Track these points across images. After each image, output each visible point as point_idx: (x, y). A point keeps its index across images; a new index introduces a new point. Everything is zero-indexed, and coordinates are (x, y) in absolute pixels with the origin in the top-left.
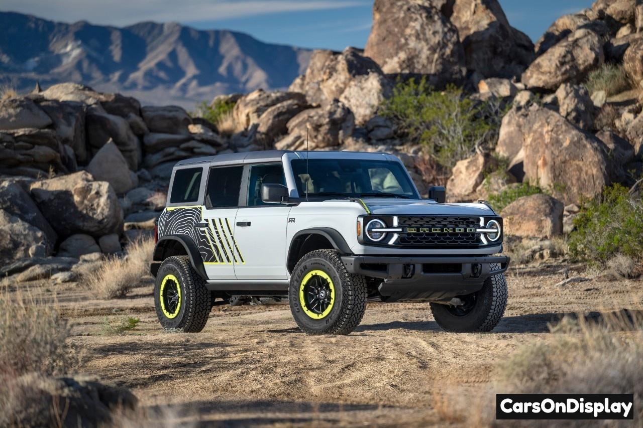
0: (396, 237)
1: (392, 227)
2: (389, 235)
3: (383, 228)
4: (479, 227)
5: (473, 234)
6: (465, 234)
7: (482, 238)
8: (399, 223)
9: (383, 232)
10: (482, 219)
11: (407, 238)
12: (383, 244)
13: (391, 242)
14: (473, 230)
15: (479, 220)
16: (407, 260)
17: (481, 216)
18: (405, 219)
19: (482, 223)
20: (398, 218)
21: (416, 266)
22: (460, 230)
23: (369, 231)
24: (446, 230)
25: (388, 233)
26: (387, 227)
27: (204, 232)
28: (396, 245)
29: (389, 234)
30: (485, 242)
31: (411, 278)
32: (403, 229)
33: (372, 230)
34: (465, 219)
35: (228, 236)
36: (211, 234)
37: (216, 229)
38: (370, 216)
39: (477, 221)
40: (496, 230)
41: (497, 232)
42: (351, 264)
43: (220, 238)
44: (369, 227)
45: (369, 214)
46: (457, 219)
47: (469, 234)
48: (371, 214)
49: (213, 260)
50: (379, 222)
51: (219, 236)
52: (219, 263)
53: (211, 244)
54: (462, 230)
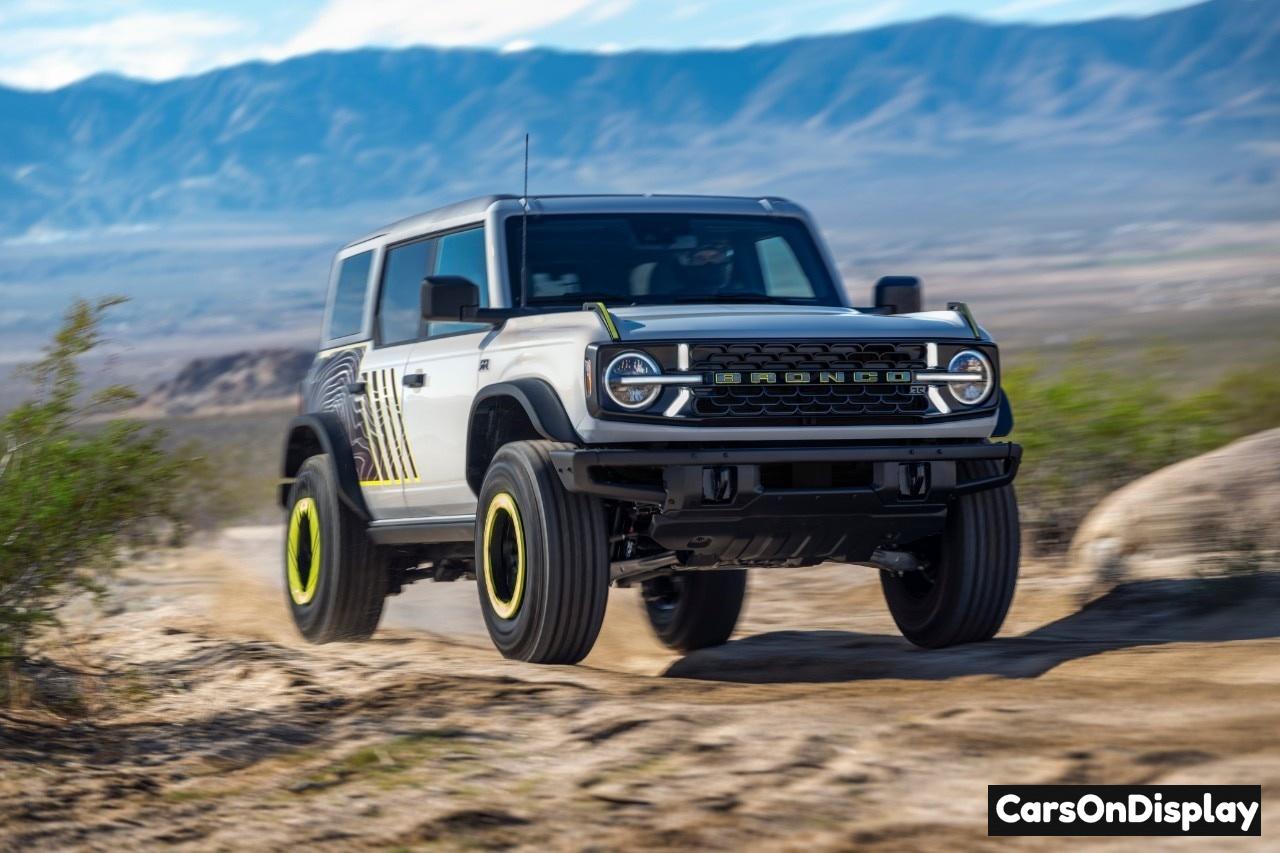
0: (684, 396)
1: (675, 371)
2: (668, 393)
3: (654, 375)
4: (924, 369)
5: (906, 388)
6: (882, 386)
7: (934, 394)
8: (692, 361)
9: (654, 385)
10: (932, 349)
11: (716, 400)
12: (652, 415)
13: (672, 411)
14: (905, 377)
15: (924, 352)
16: (716, 457)
17: (931, 340)
18: (710, 352)
19: (932, 360)
20: (691, 348)
21: (741, 470)
22: (867, 377)
23: (616, 377)
24: (824, 379)
25: (664, 386)
26: (664, 373)
27: (359, 405)
28: (687, 418)
29: (667, 388)
30: (943, 408)
31: (728, 501)
32: (704, 377)
33: (620, 381)
34: (880, 349)
35: (394, 413)
36: (369, 410)
37: (377, 396)
38: (619, 345)
39: (918, 353)
40: (978, 377)
41: (982, 382)
42: (569, 469)
43: (381, 420)
44: (612, 372)
45: (614, 340)
46: (858, 349)
47: (892, 388)
48: (619, 340)
49: (373, 476)
50: (641, 360)
51: (380, 413)
52: (381, 482)
53: (369, 434)
54: (873, 377)
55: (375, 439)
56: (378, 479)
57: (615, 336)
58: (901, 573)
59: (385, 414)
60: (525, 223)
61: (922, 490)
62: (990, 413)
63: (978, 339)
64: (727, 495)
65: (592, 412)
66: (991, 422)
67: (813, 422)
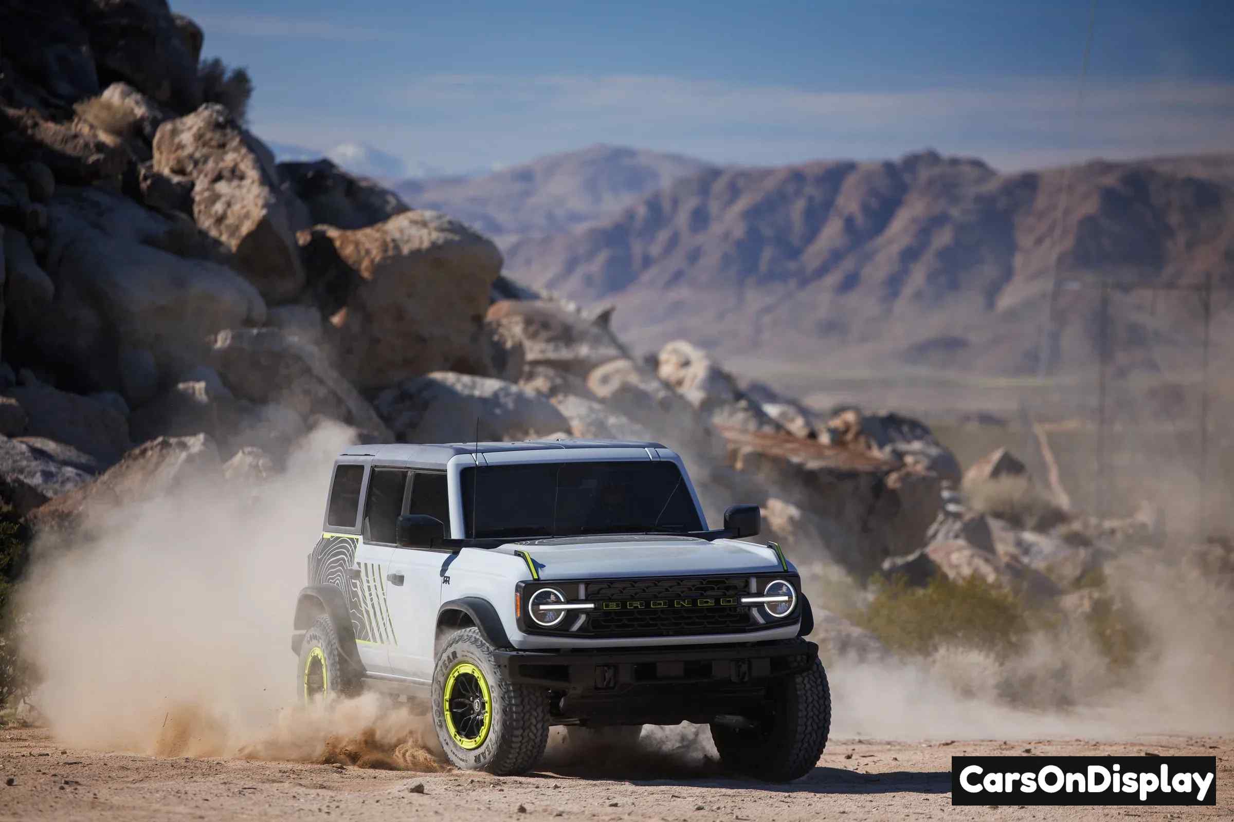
0: (583, 618)
1: (576, 601)
2: (572, 616)
3: (561, 603)
4: (748, 595)
5: (734, 609)
6: (717, 609)
7: (755, 612)
8: (587, 595)
9: (560, 611)
10: (753, 581)
11: (604, 621)
12: (562, 630)
13: (575, 628)
14: (734, 601)
15: (747, 584)
17: (753, 574)
18: (600, 588)
19: (753, 588)
21: (621, 669)
22: (707, 602)
23: (536, 604)
24: (678, 603)
25: (568, 611)
26: (568, 602)
27: (355, 586)
28: (585, 633)
29: (571, 614)
30: (761, 621)
31: (613, 688)
32: (595, 605)
33: (539, 607)
34: (717, 583)
35: (381, 597)
36: (363, 591)
37: (368, 582)
38: (537, 583)
39: (743, 584)
40: (786, 598)
41: (790, 601)
42: (505, 666)
43: (372, 600)
44: (533, 601)
45: (535, 580)
46: (702, 583)
47: (723, 609)
48: (538, 579)
49: (365, 638)
50: (553, 593)
51: (371, 595)
52: (371, 643)
53: (363, 607)
54: (711, 603)
55: (367, 612)
56: (369, 640)
57: (536, 577)
58: (737, 730)
59: (374, 596)
60: (475, 472)
61: (746, 679)
62: (794, 623)
63: (786, 571)
64: (612, 685)
65: (520, 629)
66: (796, 628)
67: (671, 633)
